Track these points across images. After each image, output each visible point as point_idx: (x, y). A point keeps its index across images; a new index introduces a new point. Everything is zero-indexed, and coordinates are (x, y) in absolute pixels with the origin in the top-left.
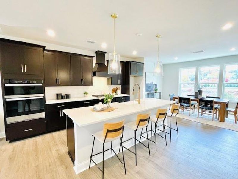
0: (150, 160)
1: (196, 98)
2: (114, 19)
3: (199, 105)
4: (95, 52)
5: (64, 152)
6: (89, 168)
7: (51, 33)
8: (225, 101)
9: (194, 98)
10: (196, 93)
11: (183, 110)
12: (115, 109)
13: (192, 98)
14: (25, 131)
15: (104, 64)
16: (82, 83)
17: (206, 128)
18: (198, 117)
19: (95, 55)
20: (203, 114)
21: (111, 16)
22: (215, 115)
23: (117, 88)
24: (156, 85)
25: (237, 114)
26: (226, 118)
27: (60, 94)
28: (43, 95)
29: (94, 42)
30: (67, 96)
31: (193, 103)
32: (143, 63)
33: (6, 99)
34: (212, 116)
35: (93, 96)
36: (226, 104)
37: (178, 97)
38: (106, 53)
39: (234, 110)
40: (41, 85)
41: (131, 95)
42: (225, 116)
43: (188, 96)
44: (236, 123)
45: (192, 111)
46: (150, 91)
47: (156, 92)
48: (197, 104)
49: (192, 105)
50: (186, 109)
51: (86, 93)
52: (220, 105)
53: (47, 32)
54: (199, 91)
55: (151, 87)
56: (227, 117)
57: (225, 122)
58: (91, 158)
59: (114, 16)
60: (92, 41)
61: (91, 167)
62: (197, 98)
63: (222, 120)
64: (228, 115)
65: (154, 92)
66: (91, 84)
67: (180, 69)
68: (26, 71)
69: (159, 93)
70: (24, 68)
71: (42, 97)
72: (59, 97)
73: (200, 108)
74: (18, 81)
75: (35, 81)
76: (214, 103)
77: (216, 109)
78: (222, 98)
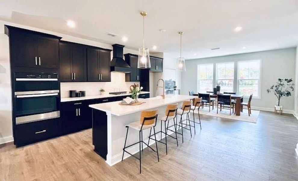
0: (179, 150)
1: (214, 94)
2: (143, 16)
3: (218, 101)
4: (112, 45)
5: (89, 150)
6: (122, 160)
7: (71, 24)
8: (240, 96)
9: (213, 94)
10: (215, 89)
11: (203, 106)
12: (143, 103)
13: (211, 94)
14: (37, 133)
15: (122, 58)
16: (99, 79)
17: (225, 121)
18: (217, 113)
19: (112, 48)
20: (222, 109)
21: (141, 13)
22: (232, 109)
23: (135, 85)
24: (175, 82)
25: (250, 107)
26: (241, 113)
27: (74, 91)
28: (58, 91)
29: (115, 35)
30: (82, 93)
31: (213, 99)
32: (163, 59)
33: (16, 96)
34: (230, 110)
35: (110, 93)
36: (241, 98)
37: (197, 94)
38: (125, 47)
39: (247, 104)
40: (56, 80)
41: (151, 92)
42: (240, 110)
43: (207, 92)
44: (249, 115)
45: (211, 107)
46: (169, 88)
47: (175, 90)
48: (215, 100)
49: (211, 101)
50: (205, 106)
51: (102, 91)
52: (236, 100)
53: (67, 23)
54: (217, 87)
55: (170, 85)
56: (242, 111)
57: (241, 116)
58: (124, 149)
59: (143, 14)
60: (113, 34)
61: (124, 160)
62: (216, 94)
63: (238, 114)
64: (243, 109)
65: (173, 89)
66: (108, 80)
67: (198, 65)
68: (40, 64)
69: (178, 91)
70: (38, 61)
71: (57, 94)
72: (73, 95)
73: (219, 103)
74: (31, 76)
75: (50, 76)
76: (231, 98)
77: (233, 103)
78: (237, 93)
